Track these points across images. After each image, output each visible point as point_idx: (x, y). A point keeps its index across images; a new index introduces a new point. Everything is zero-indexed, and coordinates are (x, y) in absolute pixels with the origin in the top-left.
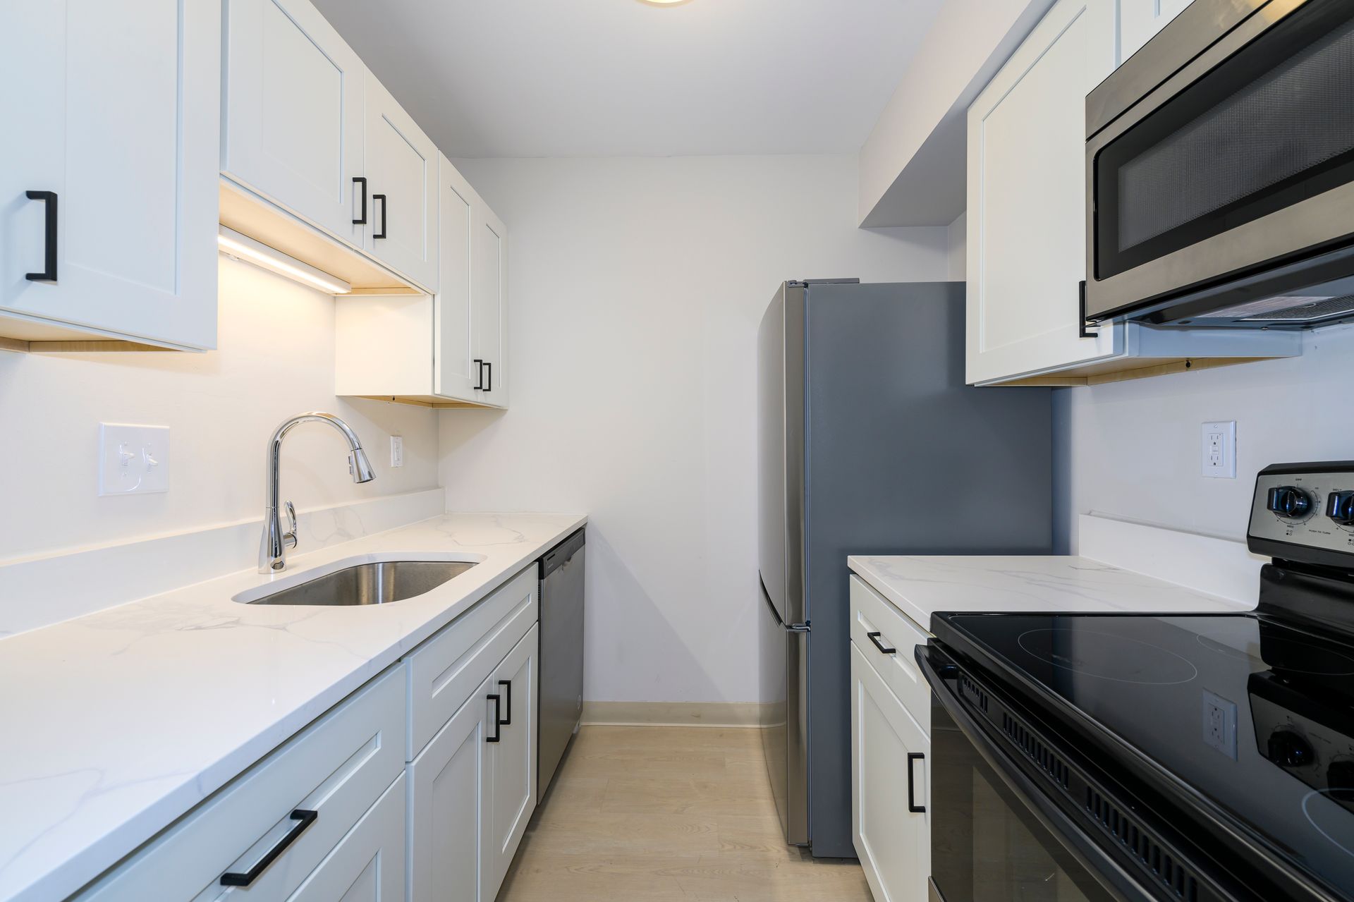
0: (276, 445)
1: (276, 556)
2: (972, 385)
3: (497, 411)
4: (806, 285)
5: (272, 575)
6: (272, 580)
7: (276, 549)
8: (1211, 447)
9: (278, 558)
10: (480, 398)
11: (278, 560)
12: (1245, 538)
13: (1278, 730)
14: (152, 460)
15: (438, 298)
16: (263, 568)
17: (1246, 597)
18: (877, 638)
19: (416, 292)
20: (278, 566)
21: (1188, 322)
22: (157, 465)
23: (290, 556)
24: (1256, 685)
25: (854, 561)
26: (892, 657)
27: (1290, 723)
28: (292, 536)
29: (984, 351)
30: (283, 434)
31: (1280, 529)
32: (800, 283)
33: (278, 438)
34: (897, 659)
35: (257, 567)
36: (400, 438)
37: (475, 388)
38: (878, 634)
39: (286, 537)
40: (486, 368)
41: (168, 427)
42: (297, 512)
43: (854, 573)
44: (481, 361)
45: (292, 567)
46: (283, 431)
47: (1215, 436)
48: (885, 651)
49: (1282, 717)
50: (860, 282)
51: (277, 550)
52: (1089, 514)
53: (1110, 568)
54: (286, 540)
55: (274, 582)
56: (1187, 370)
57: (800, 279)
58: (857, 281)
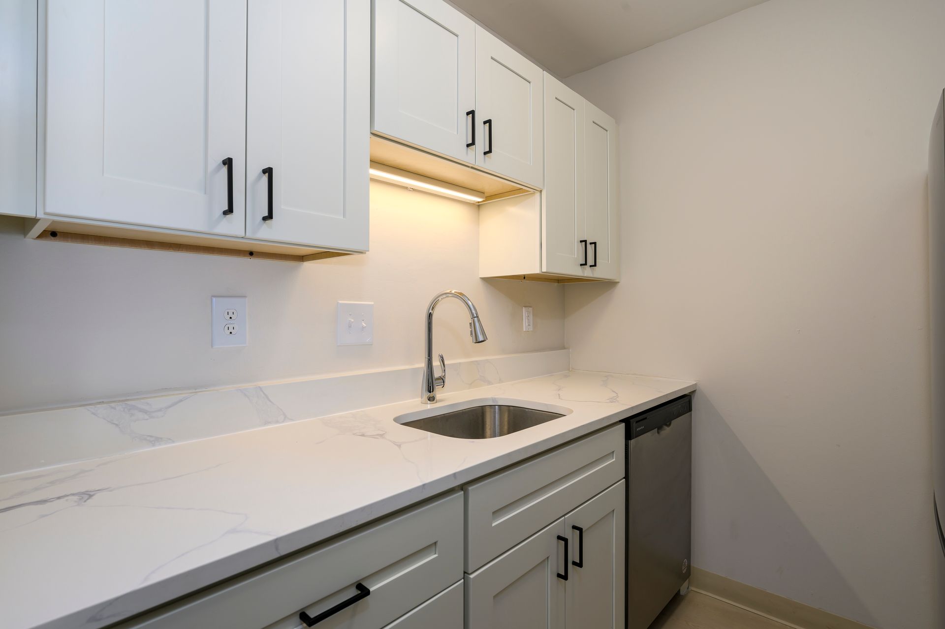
0: (430, 316)
1: (430, 392)
3: (608, 285)
5: (429, 405)
6: (429, 408)
7: (430, 387)
9: (432, 393)
10: (587, 273)
11: (431, 395)
14: (363, 324)
15: (544, 193)
16: (423, 399)
19: (528, 191)
20: (431, 399)
22: (365, 327)
23: (439, 393)
28: (442, 379)
30: (433, 308)
33: (430, 311)
35: (420, 399)
36: (531, 309)
37: (581, 265)
39: (438, 379)
40: (590, 249)
41: (373, 303)
42: (446, 363)
44: (585, 241)
45: (441, 401)
46: (433, 306)
51: (430, 389)
54: (437, 381)
55: (429, 410)
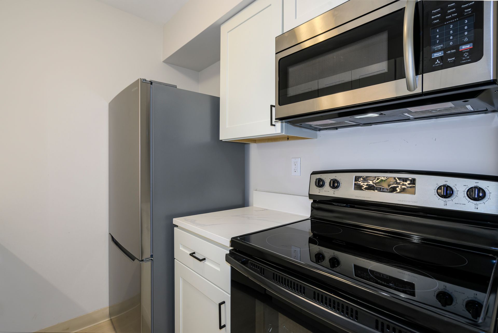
2: (222, 140)
4: (151, 83)
8: (294, 166)
12: (308, 195)
13: (316, 253)
17: (307, 214)
18: (194, 255)
21: (301, 124)
24: (311, 241)
25: (176, 221)
26: (204, 262)
27: (319, 250)
29: (228, 127)
31: (317, 191)
32: (148, 81)
34: (207, 262)
38: (194, 253)
43: (177, 226)
47: (295, 163)
48: (201, 260)
49: (317, 248)
50: (177, 88)
52: (256, 190)
53: (265, 209)
56: (288, 140)
57: (148, 79)
58: (175, 87)
